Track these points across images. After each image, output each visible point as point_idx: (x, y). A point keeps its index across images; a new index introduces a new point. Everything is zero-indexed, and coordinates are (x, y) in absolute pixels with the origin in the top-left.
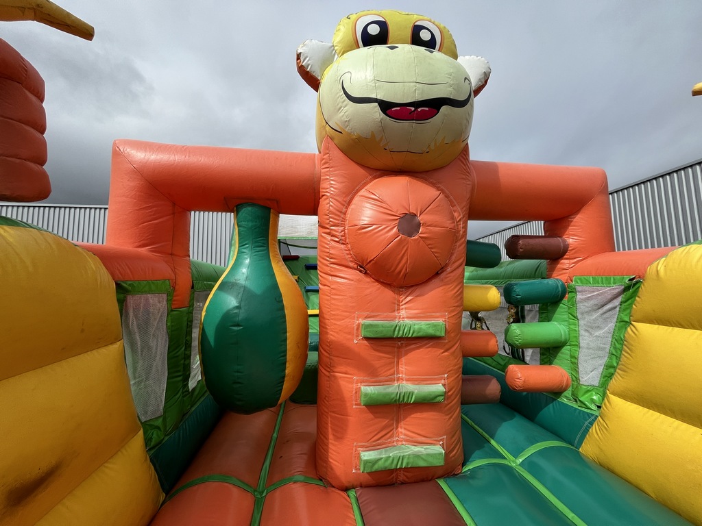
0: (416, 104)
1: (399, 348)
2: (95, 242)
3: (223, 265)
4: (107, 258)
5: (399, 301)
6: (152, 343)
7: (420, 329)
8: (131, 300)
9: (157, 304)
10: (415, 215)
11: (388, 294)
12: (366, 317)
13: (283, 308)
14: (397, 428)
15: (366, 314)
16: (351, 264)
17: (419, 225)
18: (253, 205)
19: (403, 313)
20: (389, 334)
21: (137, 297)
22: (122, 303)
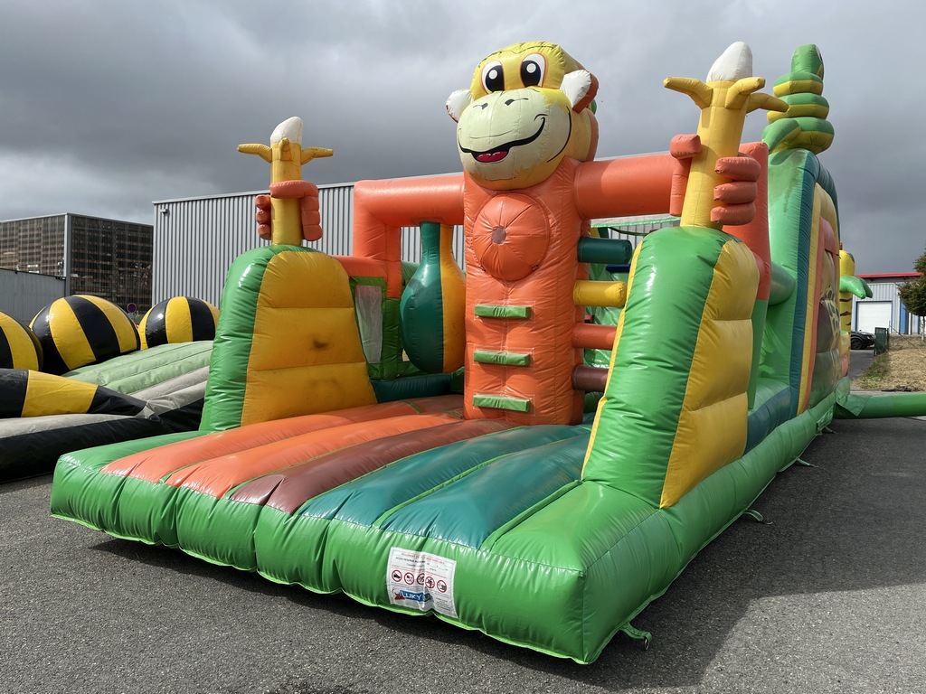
0: (491, 151)
1: (506, 326)
2: (345, 255)
3: (418, 261)
4: (347, 264)
5: (507, 292)
6: (372, 316)
7: (510, 312)
8: (359, 288)
9: (374, 292)
10: (503, 228)
11: (500, 285)
12: (481, 303)
13: (441, 298)
14: (504, 385)
15: (481, 300)
16: (477, 265)
17: (505, 235)
18: (428, 222)
19: (509, 301)
20: (491, 314)
21: (362, 286)
22: (353, 289)
